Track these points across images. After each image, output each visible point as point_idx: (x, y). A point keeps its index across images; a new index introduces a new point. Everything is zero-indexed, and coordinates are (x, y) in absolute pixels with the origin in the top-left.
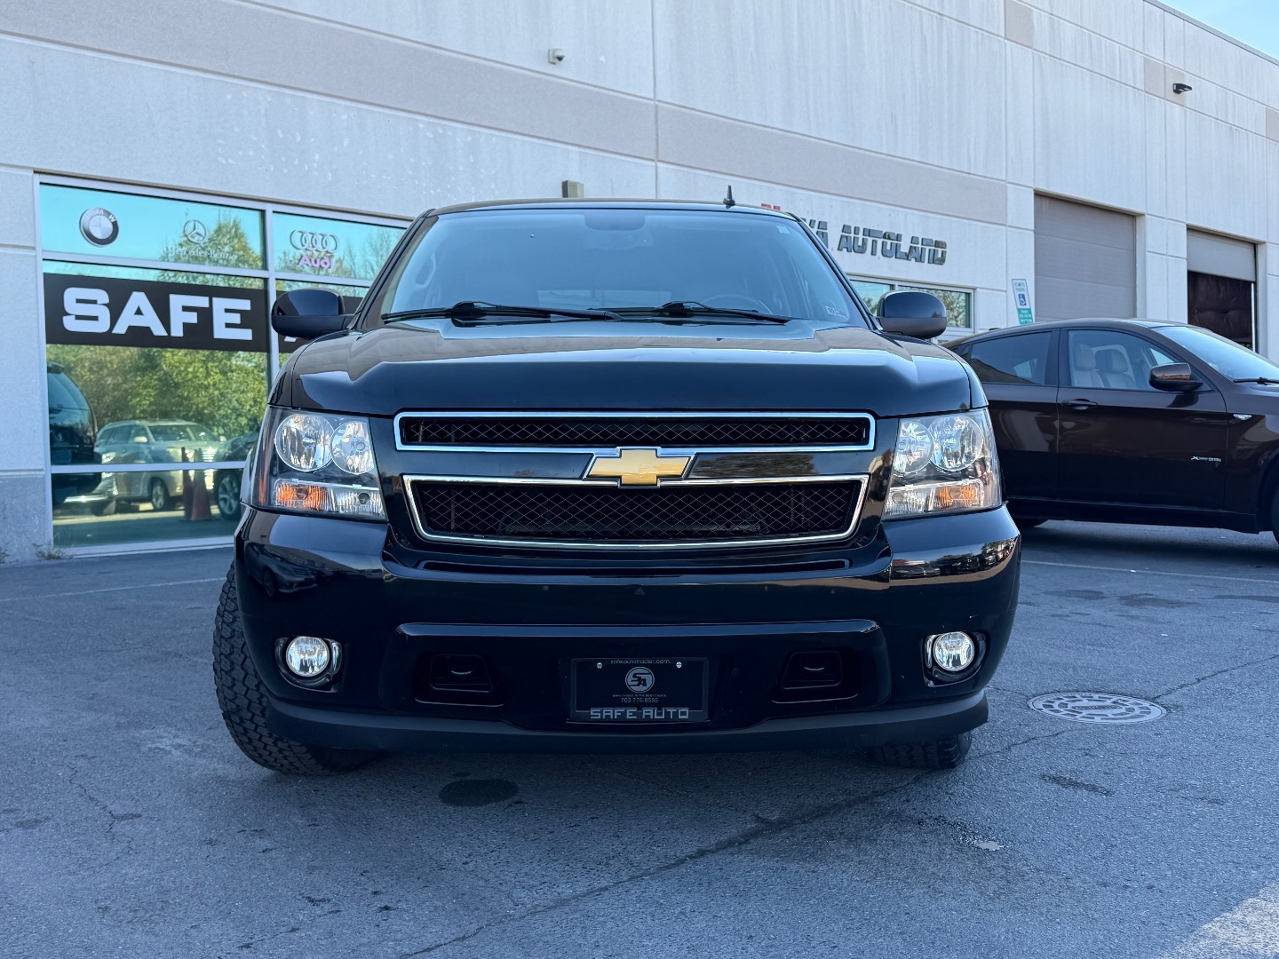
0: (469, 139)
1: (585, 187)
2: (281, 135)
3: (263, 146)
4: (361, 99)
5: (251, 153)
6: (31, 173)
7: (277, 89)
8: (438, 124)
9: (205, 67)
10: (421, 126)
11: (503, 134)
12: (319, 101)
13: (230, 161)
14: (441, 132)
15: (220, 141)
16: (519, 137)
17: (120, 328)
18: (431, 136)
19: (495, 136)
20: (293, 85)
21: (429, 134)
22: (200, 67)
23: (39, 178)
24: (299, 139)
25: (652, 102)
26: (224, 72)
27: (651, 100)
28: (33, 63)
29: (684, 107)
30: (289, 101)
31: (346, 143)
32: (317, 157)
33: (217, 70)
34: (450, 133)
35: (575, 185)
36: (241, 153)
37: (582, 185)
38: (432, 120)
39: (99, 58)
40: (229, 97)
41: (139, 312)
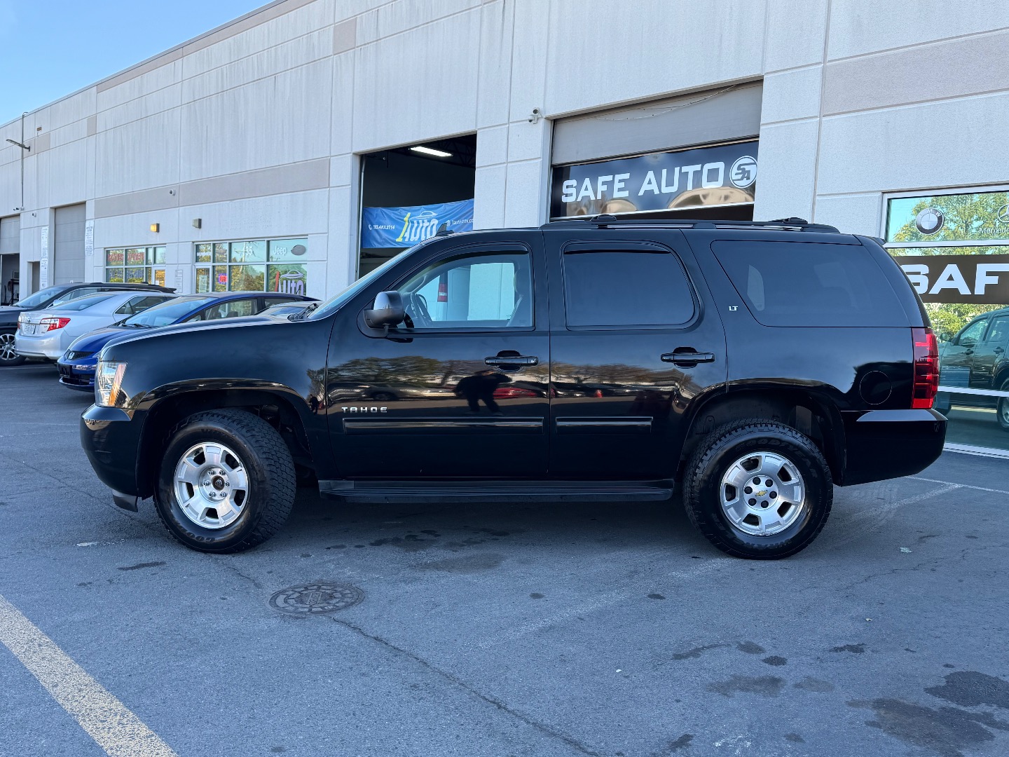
6: (880, 193)
17: (935, 290)
23: (887, 196)
41: (951, 278)
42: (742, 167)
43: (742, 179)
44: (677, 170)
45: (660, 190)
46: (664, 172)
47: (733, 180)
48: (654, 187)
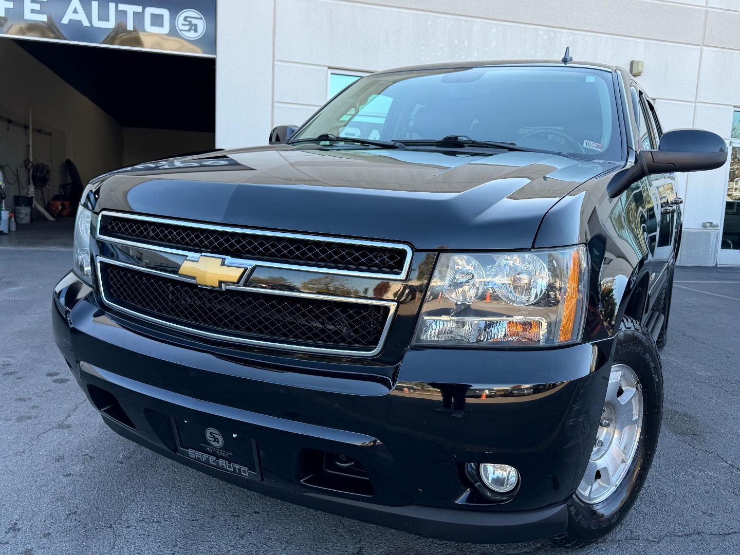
0: (571, 38)
1: (644, 64)
2: (457, 43)
3: (446, 49)
4: (505, 19)
5: (439, 54)
6: (327, 68)
7: (457, 17)
8: (551, 31)
9: (418, 8)
10: (540, 32)
11: (594, 34)
12: (480, 22)
13: (427, 58)
14: (553, 35)
15: (423, 48)
16: (604, 35)
18: (546, 38)
19: (588, 35)
20: (467, 14)
21: (545, 37)
22: (416, 8)
23: (330, 71)
24: (466, 44)
25: (704, 8)
26: (428, 9)
27: (704, 7)
28: (331, 12)
29: (728, 10)
30: (463, 23)
31: (493, 45)
32: (476, 54)
33: (425, 9)
34: (559, 36)
35: (638, 62)
36: (433, 54)
37: (643, 63)
38: (548, 28)
39: (364, 7)
40: (430, 23)
42: (188, 19)
43: (189, 30)
44: (112, 6)
45: (90, 21)
46: (95, 5)
47: (180, 30)
48: (81, 17)
